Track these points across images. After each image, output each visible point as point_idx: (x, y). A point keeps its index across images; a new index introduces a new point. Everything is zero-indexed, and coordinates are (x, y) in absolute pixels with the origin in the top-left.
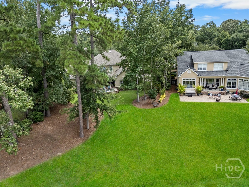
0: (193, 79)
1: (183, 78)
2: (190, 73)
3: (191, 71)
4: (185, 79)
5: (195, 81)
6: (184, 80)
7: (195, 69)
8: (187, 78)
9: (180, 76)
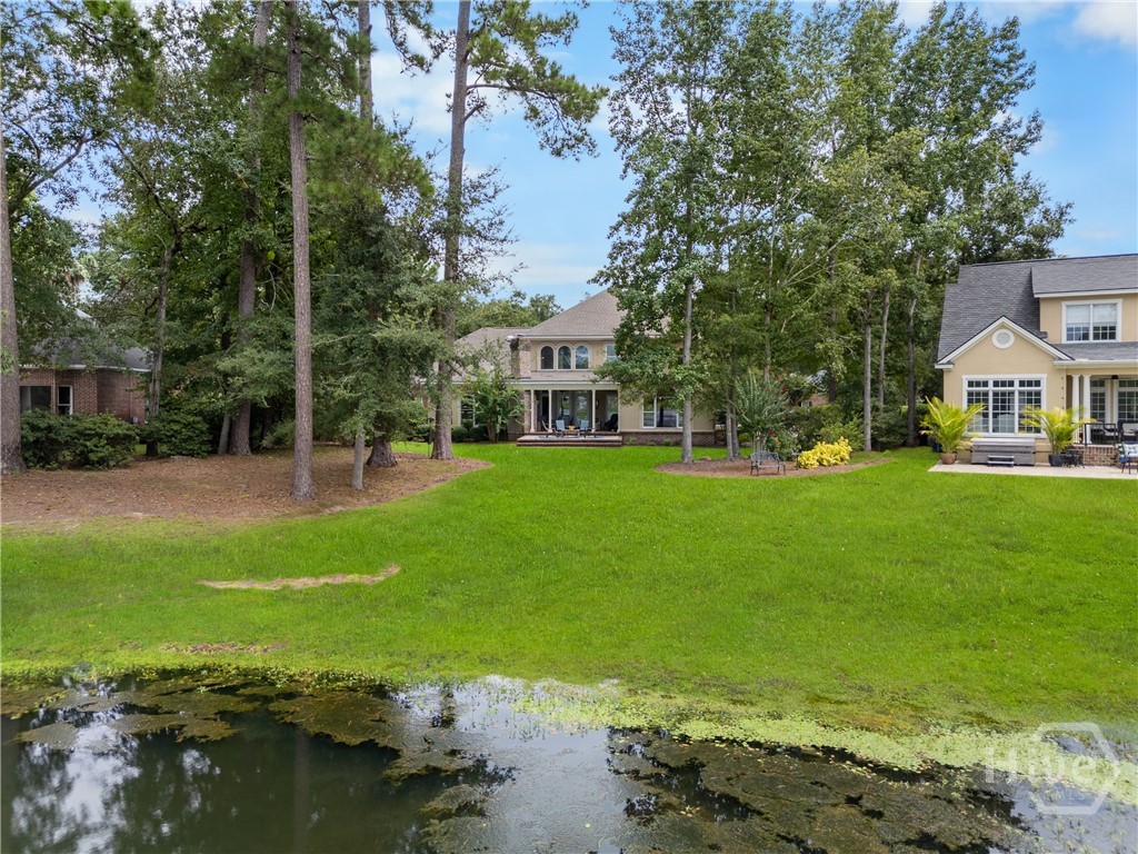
0: (1030, 383)
1: (966, 378)
2: (1007, 345)
3: (1016, 334)
4: (978, 384)
5: (1038, 394)
6: (975, 389)
7: (1045, 333)
8: (991, 378)
9: (949, 363)
